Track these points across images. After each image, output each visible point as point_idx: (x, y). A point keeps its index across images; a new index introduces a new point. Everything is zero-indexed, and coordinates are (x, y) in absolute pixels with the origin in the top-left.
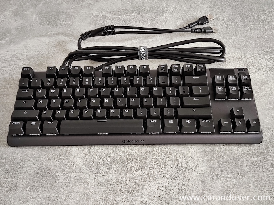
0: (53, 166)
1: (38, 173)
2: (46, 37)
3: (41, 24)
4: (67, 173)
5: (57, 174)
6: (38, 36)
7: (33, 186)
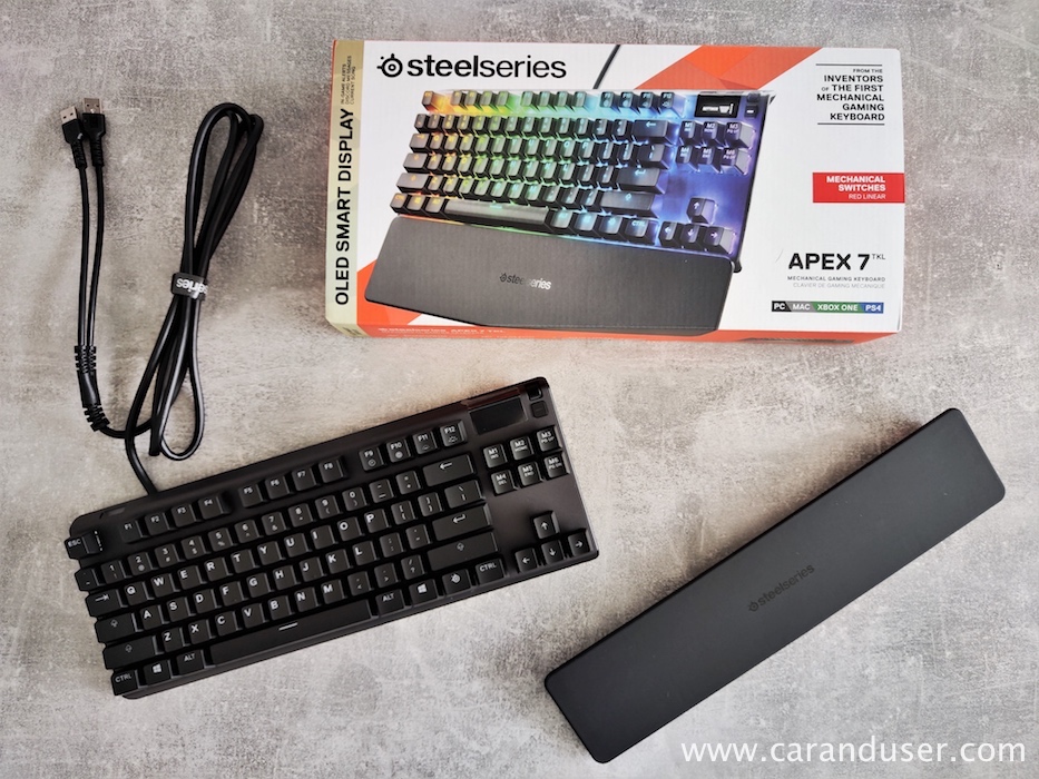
0: (366, 664)
1: (340, 678)
2: (297, 288)
3: (277, 239)
4: (394, 678)
5: (377, 680)
6: (276, 285)
7: (337, 704)
